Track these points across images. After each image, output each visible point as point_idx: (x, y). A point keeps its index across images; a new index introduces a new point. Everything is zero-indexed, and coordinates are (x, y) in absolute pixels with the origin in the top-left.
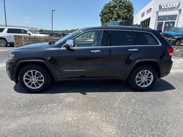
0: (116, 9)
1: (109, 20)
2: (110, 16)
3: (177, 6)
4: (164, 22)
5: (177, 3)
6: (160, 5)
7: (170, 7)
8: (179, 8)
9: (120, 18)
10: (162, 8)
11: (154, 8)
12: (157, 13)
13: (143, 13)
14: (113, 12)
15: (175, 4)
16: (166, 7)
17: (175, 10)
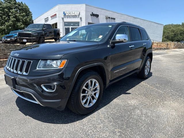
0: (11, 11)
1: (4, 23)
2: (5, 18)
3: (78, 15)
4: (70, 27)
5: (77, 12)
6: (64, 12)
7: (73, 15)
8: (80, 16)
9: (20, 22)
10: (67, 15)
11: (59, 14)
12: (63, 19)
13: (47, 18)
14: (9, 14)
15: (76, 12)
16: (69, 15)
17: (77, 18)
